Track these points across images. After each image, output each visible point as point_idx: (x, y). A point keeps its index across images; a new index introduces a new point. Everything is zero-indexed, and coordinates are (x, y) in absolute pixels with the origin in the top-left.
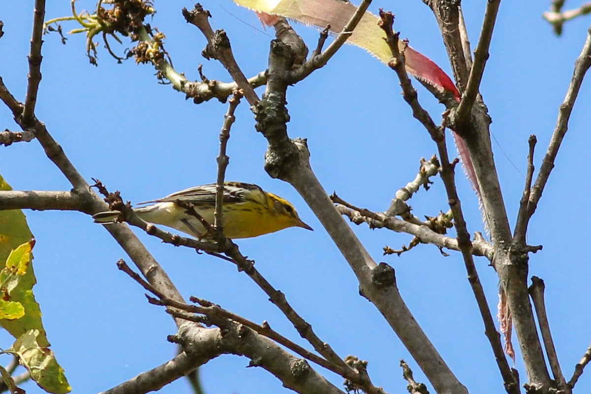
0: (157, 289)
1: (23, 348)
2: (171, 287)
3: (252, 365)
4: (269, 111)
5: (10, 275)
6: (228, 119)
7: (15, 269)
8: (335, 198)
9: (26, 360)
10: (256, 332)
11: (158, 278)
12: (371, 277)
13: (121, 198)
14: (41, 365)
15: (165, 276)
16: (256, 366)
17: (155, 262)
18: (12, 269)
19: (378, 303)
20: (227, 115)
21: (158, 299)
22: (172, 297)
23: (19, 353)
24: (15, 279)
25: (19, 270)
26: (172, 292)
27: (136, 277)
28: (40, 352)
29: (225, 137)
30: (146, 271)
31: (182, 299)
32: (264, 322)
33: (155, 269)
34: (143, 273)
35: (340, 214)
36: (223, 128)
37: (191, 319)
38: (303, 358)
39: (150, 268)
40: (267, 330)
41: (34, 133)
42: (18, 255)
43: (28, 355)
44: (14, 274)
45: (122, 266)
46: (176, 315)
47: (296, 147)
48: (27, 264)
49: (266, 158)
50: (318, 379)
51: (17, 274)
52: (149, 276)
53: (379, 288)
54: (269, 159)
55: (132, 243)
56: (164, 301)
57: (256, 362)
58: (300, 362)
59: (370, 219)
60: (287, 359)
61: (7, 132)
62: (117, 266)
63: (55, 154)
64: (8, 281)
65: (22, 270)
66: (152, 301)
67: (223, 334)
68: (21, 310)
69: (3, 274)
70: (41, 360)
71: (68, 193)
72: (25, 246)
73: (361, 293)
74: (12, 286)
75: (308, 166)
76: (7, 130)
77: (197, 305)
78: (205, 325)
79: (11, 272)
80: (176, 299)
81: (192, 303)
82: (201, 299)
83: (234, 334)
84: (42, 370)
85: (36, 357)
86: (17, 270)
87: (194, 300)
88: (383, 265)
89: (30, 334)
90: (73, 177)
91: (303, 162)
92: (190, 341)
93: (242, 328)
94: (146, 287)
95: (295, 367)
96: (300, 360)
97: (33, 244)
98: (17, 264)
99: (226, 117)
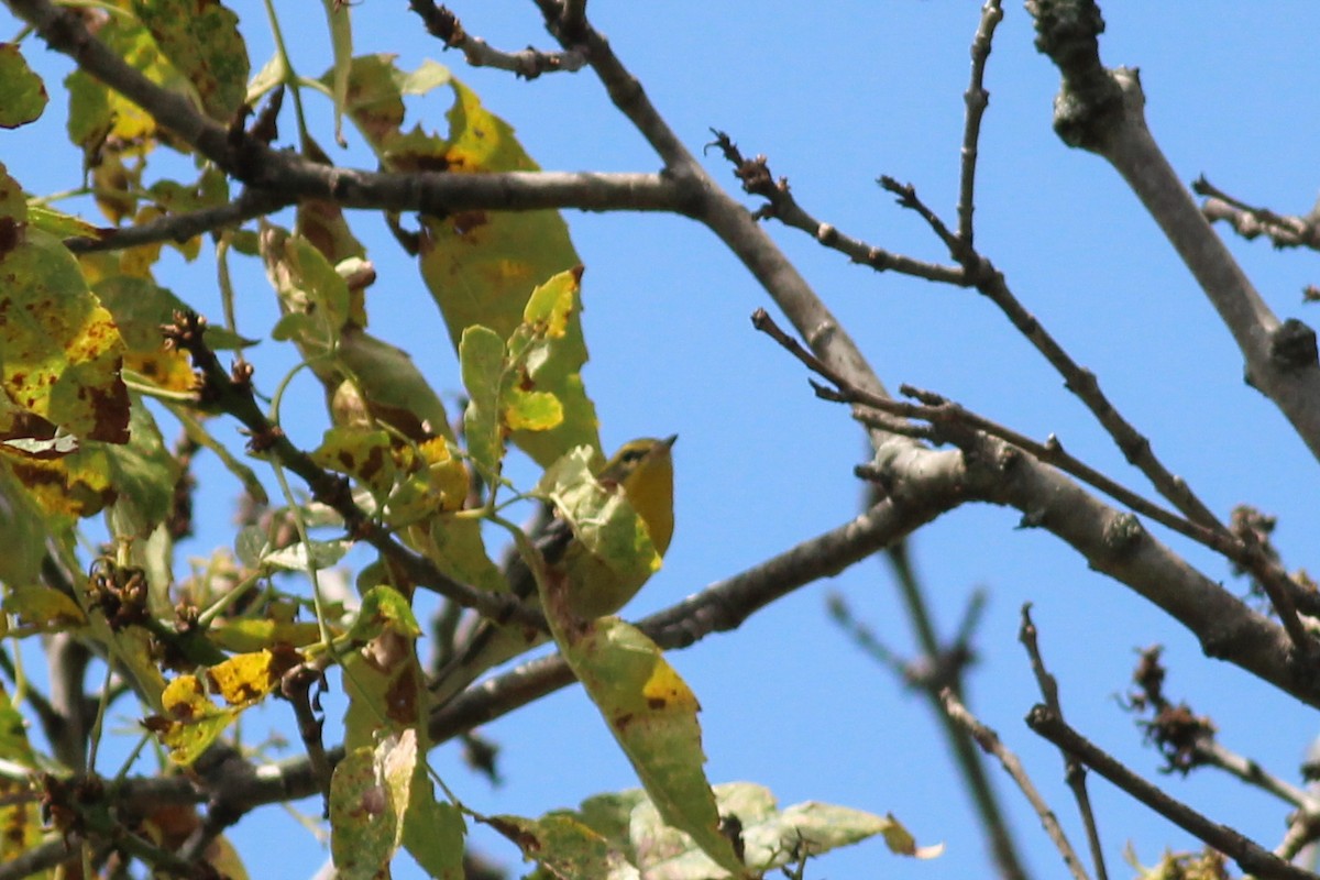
0: (833, 370)
1: (559, 487)
2: (862, 366)
3: (1026, 524)
4: (1063, 12)
5: (533, 338)
6: (988, 14)
7: (543, 327)
8: (1203, 187)
9: (568, 507)
10: (1033, 458)
11: (836, 349)
12: (1267, 348)
13: (768, 172)
14: (599, 516)
15: (850, 345)
16: (1033, 525)
17: (828, 316)
18: (535, 327)
19: (1282, 400)
20: (986, 6)
21: (835, 389)
22: (864, 386)
23: (554, 496)
24: (543, 346)
25: (551, 327)
26: (864, 378)
27: (790, 345)
28: (596, 491)
29: (982, 52)
30: (812, 335)
31: (884, 392)
32: (1051, 436)
33: (831, 331)
34: (805, 338)
35: (1205, 220)
36: (979, 32)
37: (902, 431)
38: (1128, 512)
39: (820, 328)
40: (1055, 454)
41: (585, 54)
42: (548, 298)
43: (572, 497)
44: (541, 336)
45: (763, 323)
46: (871, 424)
47: (1116, 85)
48: (568, 315)
49: (1055, 107)
50: (1160, 553)
51: (546, 335)
52: (819, 345)
53: (1284, 370)
54: (1063, 108)
55: (782, 279)
56: (849, 395)
57: (1033, 518)
58: (1122, 521)
59: (1274, 229)
60: (1096, 513)
61: (531, 53)
62: (751, 322)
63: (629, 97)
64: (528, 351)
65: (557, 328)
66: (823, 393)
67: (968, 461)
68: (556, 409)
69: (519, 337)
70: (599, 504)
71: (654, 177)
72: (562, 279)
73: (1250, 381)
74: (537, 361)
75: (1142, 124)
76: (530, 48)
77: (915, 402)
78: (929, 444)
79: (534, 332)
80: (872, 392)
81: (903, 399)
82: (922, 389)
83: (989, 461)
84: (602, 528)
85: (589, 499)
86: (547, 328)
87: (908, 392)
88: (1294, 324)
89: (573, 457)
90: (665, 144)
91: (1130, 115)
92: (900, 477)
93: (1007, 449)
94: (812, 365)
95: (1113, 528)
96: (1123, 514)
97: (578, 274)
98: (547, 316)
99: (984, 10)
